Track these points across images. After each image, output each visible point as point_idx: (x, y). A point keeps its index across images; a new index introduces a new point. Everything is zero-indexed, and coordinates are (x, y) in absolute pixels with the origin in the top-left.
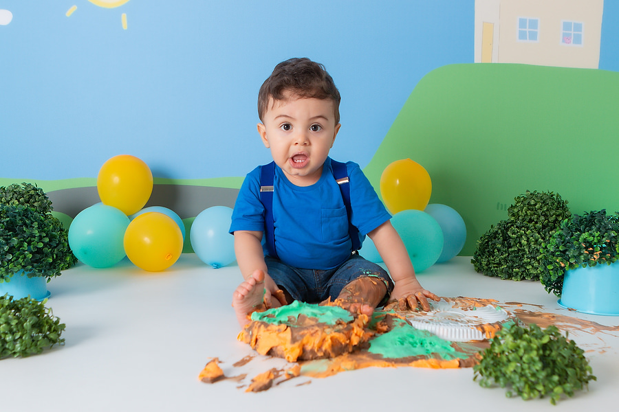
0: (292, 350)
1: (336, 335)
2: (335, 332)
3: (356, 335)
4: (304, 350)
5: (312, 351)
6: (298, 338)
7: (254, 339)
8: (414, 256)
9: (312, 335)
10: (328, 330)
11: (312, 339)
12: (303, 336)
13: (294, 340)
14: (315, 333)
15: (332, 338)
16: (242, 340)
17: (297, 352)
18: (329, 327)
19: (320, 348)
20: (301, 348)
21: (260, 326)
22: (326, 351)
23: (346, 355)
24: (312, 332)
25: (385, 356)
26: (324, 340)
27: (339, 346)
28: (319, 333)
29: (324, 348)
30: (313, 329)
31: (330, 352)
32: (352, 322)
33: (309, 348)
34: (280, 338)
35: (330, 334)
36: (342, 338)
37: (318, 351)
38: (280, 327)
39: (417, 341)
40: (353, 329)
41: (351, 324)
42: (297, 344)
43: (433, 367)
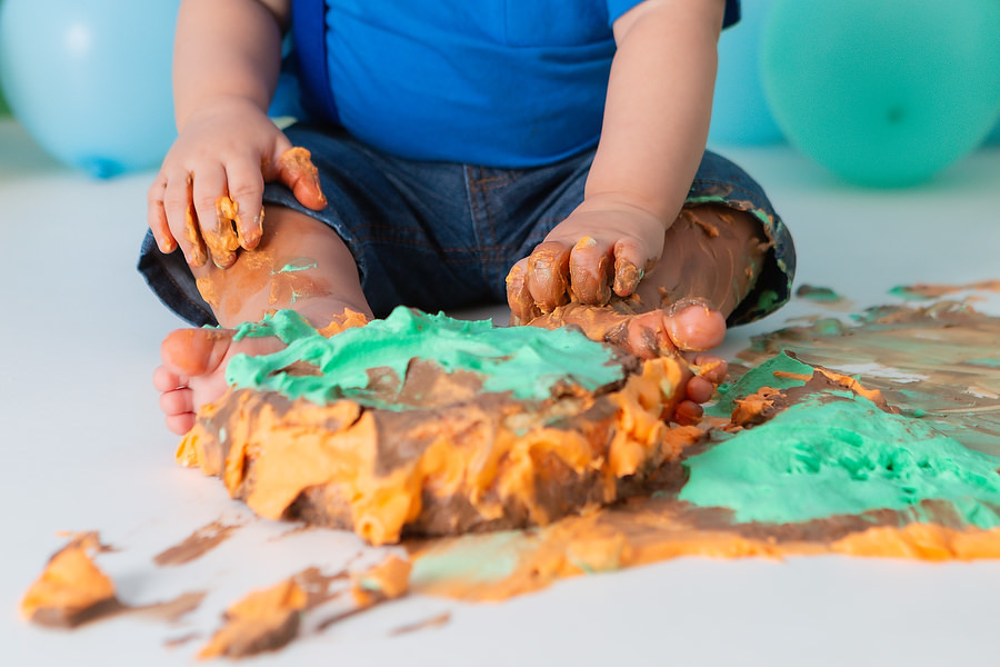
0: (383, 497)
1: (553, 439)
2: (548, 426)
3: (632, 436)
4: (426, 498)
5: (459, 502)
6: (403, 452)
7: (235, 457)
8: (895, 116)
9: (457, 439)
10: (518, 421)
11: (458, 457)
12: (421, 443)
13: (387, 461)
14: (468, 431)
15: (534, 452)
16: (193, 464)
17: (400, 507)
18: (524, 407)
19: (489, 489)
20: (416, 490)
21: (256, 411)
22: (511, 499)
23: (590, 513)
24: (460, 427)
25: (743, 517)
26: (503, 459)
27: (565, 480)
28: (487, 431)
29: (504, 490)
30: (460, 418)
31: (530, 505)
32: (614, 388)
33: (445, 489)
34: (334, 453)
35: (527, 433)
36: (574, 451)
37: (482, 499)
38: (334, 412)
39: (874, 458)
40: (619, 413)
41: (613, 397)
42: (399, 477)
43: (923, 554)
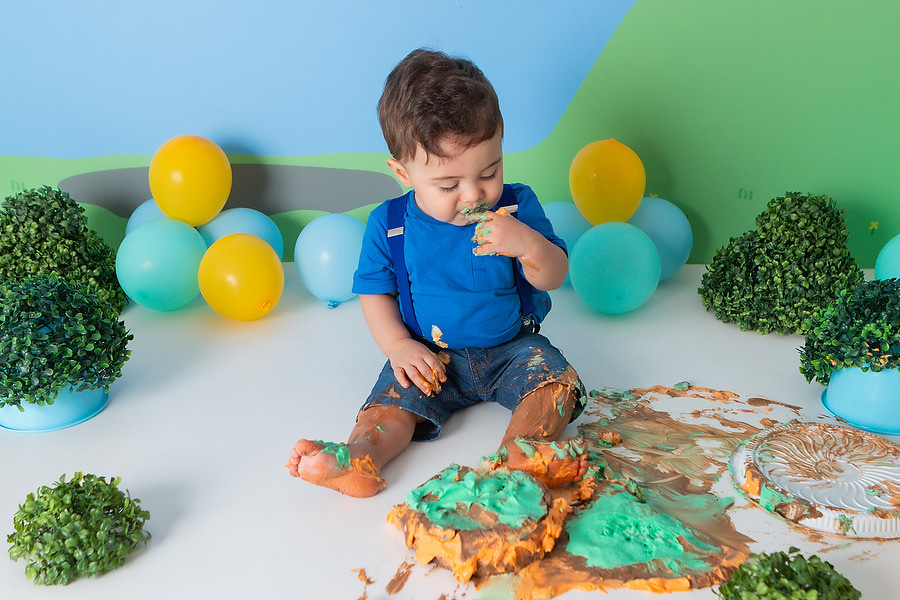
0: (463, 568)
1: (522, 544)
2: (521, 540)
3: (551, 536)
4: (478, 565)
5: (490, 566)
6: (471, 552)
7: (411, 538)
9: (489, 546)
10: (511, 537)
11: (490, 551)
12: (478, 547)
13: (465, 555)
14: (494, 543)
15: (517, 549)
16: (393, 522)
17: (470, 570)
18: (516, 530)
19: (500, 561)
20: (475, 564)
21: (418, 524)
22: (508, 565)
23: (535, 564)
24: (491, 541)
25: (590, 564)
26: (505, 552)
27: (527, 554)
28: (500, 543)
29: (506, 561)
30: (491, 537)
31: (514, 565)
32: (544, 518)
33: (485, 562)
34: (445, 549)
35: (515, 542)
36: (529, 546)
37: (498, 565)
38: (445, 533)
40: (546, 527)
41: (543, 522)
42: (470, 561)
43: (655, 590)
